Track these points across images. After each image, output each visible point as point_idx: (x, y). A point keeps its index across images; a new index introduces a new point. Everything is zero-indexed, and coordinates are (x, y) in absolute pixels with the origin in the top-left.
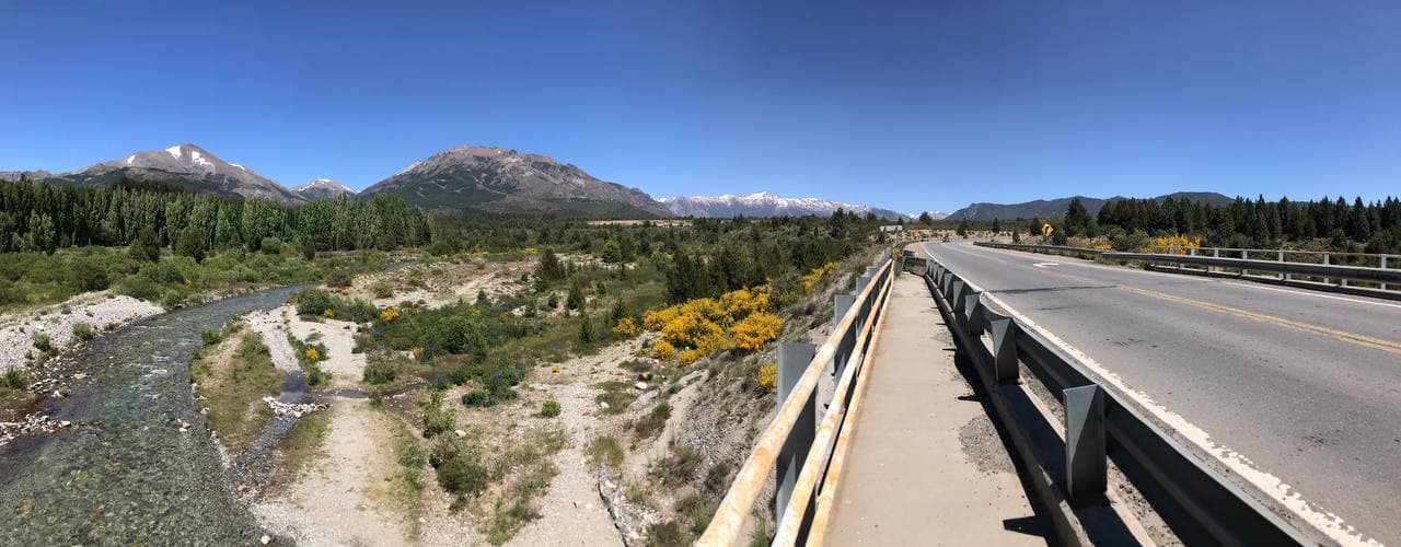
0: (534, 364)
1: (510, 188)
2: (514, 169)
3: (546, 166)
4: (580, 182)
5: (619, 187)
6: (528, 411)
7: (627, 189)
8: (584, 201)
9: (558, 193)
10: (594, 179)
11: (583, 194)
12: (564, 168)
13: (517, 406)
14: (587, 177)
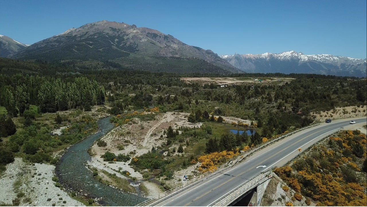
0: (174, 171)
1: (132, 49)
2: (134, 37)
3: (155, 36)
4: (175, 46)
5: (198, 49)
6: (176, 180)
7: (203, 50)
8: (178, 58)
9: (162, 53)
10: (184, 44)
11: (177, 54)
12: (166, 37)
13: (174, 180)
14: (179, 43)
